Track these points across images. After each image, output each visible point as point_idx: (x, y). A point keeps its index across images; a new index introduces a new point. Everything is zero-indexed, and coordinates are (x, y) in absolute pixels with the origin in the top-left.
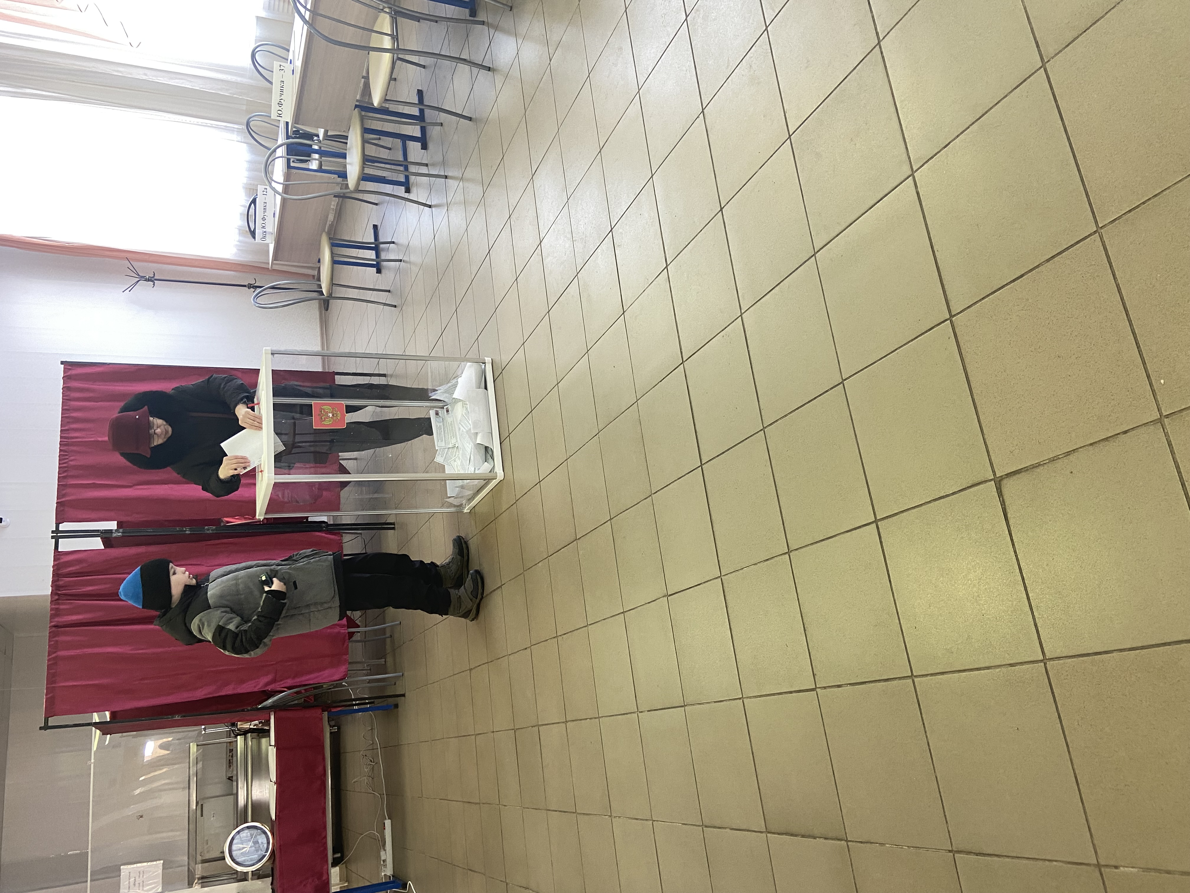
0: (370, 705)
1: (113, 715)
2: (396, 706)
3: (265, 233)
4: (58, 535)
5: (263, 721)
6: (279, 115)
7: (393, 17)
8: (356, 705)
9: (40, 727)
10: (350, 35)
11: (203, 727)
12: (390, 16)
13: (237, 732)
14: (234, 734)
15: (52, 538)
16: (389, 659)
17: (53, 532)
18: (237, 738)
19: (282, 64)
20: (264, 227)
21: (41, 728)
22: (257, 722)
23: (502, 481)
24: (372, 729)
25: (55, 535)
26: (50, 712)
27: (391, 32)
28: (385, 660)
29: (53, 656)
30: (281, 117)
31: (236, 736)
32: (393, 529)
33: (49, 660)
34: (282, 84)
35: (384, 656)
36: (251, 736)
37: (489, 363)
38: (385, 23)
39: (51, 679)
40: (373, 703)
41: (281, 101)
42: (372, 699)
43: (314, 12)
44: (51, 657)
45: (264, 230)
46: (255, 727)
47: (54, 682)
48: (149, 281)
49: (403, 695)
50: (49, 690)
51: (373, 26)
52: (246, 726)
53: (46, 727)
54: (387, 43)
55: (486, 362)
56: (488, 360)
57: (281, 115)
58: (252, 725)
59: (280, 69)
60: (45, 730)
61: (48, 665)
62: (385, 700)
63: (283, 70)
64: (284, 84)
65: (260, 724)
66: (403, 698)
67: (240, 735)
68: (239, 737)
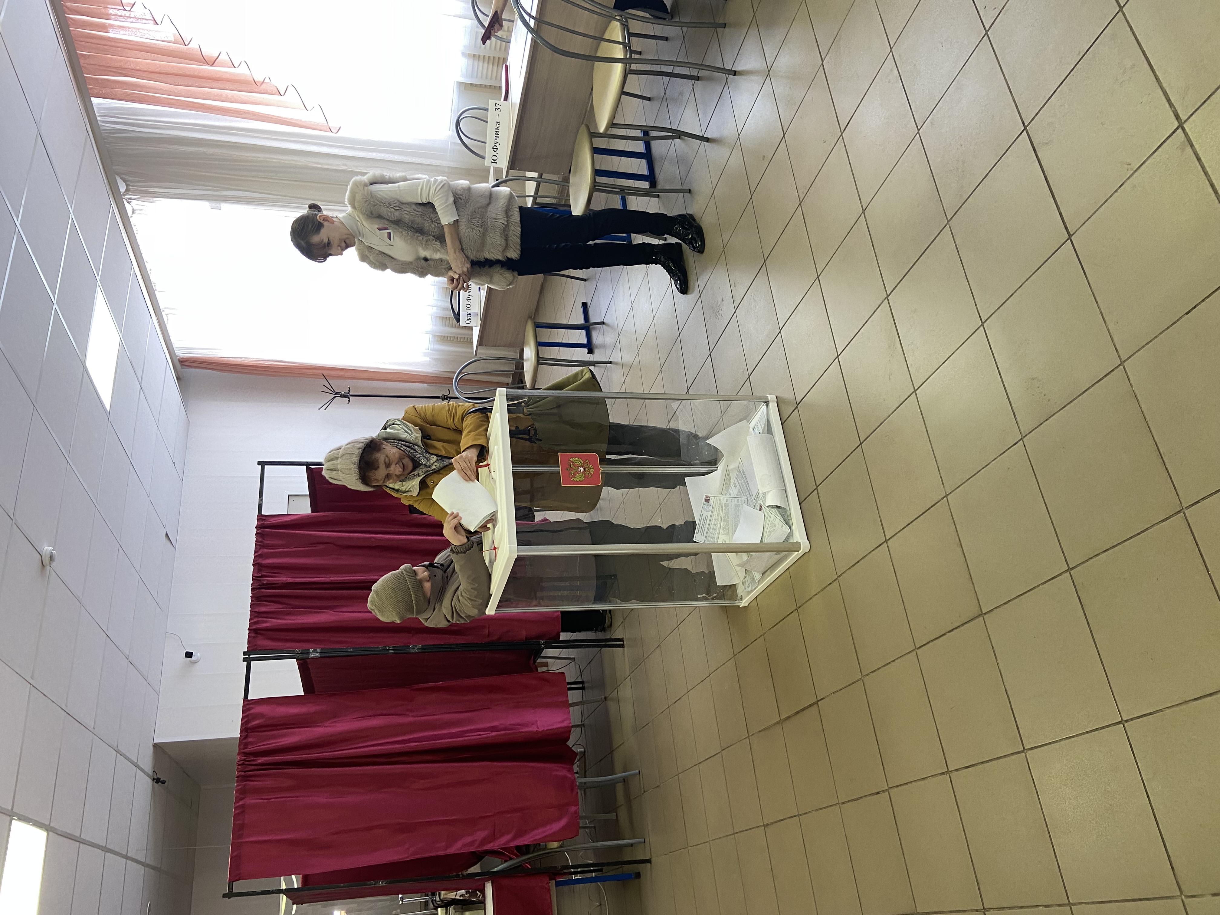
0: (597, 873)
1: (306, 880)
2: (638, 875)
3: (469, 316)
4: (251, 656)
5: (471, 891)
6: (493, 161)
7: (624, 25)
8: (576, 873)
9: (224, 894)
10: (578, 45)
11: (400, 896)
12: (621, 24)
13: (438, 903)
14: (434, 905)
15: (244, 661)
16: (623, 813)
17: (245, 653)
18: (437, 910)
19: (497, 102)
20: (468, 308)
21: (224, 896)
22: (463, 892)
23: (806, 555)
24: (600, 905)
25: (247, 656)
26: (235, 877)
27: (622, 38)
28: (617, 814)
29: (240, 803)
30: (496, 163)
31: (436, 908)
32: (622, 646)
33: (235, 808)
34: (498, 126)
35: (615, 810)
36: (454, 909)
37: (773, 401)
38: (616, 31)
39: (239, 830)
40: (601, 870)
41: (496, 145)
42: (598, 867)
43: (539, 20)
44: (238, 805)
45: (469, 311)
46: (461, 898)
47: (240, 836)
48: (344, 397)
49: (649, 861)
50: (236, 847)
51: (603, 36)
52: (452, 895)
53: (230, 895)
54: (619, 52)
55: (769, 399)
56: (771, 398)
57: (495, 161)
58: (459, 894)
59: (496, 109)
60: (229, 898)
61: (235, 815)
62: (619, 868)
63: (499, 109)
64: (500, 125)
65: (467, 894)
66: (648, 865)
67: (441, 907)
68: (439, 909)
